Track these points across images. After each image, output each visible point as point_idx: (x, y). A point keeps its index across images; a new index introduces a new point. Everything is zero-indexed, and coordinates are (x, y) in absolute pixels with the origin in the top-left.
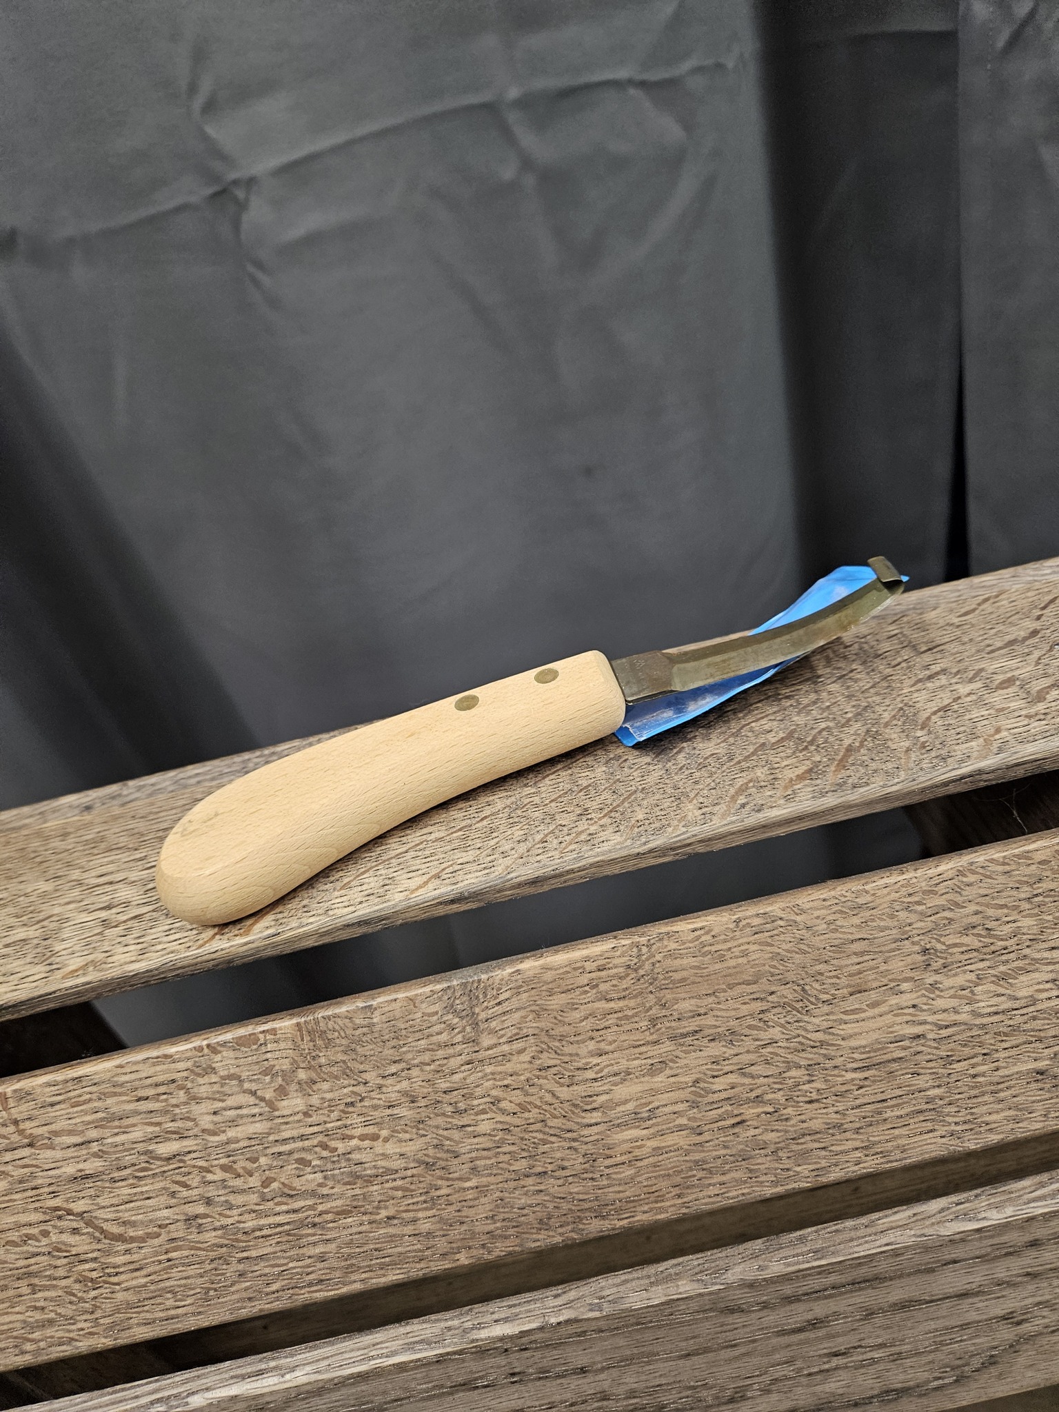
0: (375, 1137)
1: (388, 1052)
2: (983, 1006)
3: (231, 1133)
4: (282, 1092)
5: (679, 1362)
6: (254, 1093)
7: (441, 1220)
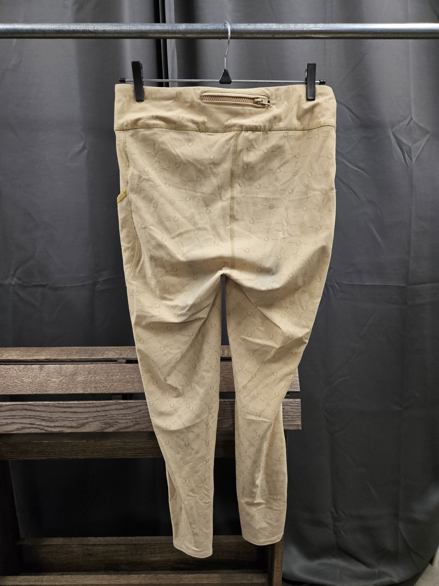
0: (27, 379)
1: (32, 371)
2: (92, 379)
3: (12, 375)
4: (19, 372)
5: (49, 413)
6: (16, 371)
7: (29, 388)
